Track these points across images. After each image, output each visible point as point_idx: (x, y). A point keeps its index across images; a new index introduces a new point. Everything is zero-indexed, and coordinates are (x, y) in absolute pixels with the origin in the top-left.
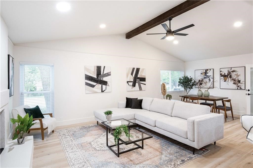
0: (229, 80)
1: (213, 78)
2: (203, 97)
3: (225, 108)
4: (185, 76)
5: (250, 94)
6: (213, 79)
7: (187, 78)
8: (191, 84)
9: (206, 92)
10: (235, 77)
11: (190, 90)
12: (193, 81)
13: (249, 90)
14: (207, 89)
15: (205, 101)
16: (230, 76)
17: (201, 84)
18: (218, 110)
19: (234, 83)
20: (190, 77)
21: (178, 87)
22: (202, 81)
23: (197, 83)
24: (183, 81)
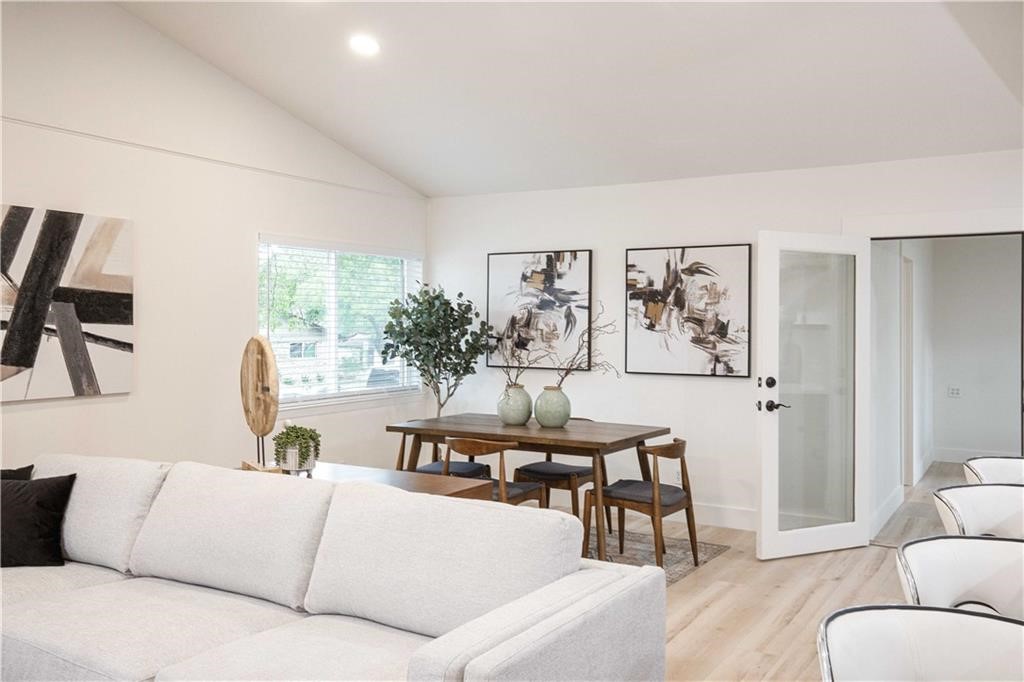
0: (674, 321)
1: (589, 308)
2: (534, 433)
3: (653, 499)
4: (427, 292)
5: (778, 406)
6: (586, 311)
7: (437, 303)
8: (463, 347)
9: (553, 396)
10: (701, 306)
11: (456, 385)
12: (475, 327)
13: (771, 383)
14: (553, 379)
15: (544, 454)
16: (676, 294)
17: (522, 344)
18: (614, 510)
19: (697, 341)
20: (460, 295)
21: (384, 362)
22: (528, 324)
23: (499, 340)
24: (416, 325)
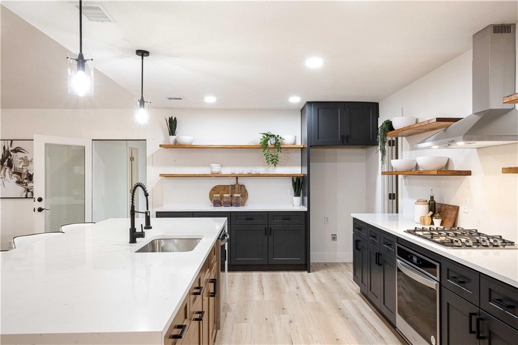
0: (7, 173)
5: (43, 208)
10: (20, 166)
13: (40, 200)
16: (8, 161)
19: (18, 182)
